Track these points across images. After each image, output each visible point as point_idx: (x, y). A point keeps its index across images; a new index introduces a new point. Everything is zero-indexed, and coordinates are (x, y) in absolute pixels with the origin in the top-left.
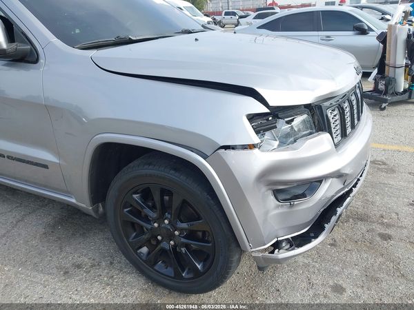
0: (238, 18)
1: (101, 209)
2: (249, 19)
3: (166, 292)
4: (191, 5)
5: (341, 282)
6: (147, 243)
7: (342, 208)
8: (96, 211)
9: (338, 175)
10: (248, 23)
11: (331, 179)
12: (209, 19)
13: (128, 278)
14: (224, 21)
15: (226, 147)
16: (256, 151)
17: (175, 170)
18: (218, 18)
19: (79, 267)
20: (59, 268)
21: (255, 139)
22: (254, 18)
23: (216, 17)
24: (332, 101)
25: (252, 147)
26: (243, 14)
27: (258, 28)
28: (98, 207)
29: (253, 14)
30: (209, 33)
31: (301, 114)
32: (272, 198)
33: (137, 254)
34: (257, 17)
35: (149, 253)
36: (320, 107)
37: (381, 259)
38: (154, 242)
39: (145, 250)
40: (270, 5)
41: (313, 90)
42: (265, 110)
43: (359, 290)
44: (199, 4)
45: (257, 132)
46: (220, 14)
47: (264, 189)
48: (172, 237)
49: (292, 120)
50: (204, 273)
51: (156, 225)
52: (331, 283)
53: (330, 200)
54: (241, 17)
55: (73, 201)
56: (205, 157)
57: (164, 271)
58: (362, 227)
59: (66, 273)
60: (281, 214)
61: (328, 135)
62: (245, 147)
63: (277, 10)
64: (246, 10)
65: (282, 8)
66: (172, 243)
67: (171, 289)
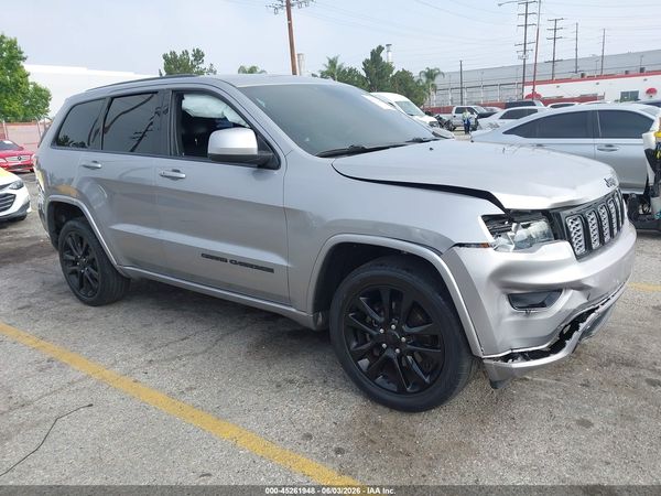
0: (476, 116)
1: (320, 319)
2: (494, 119)
3: (387, 410)
4: (407, 100)
5: (589, 418)
6: (368, 354)
7: (585, 324)
8: (315, 319)
9: (578, 286)
10: (491, 125)
11: (572, 291)
12: (433, 119)
13: (344, 395)
14: (454, 122)
15: (461, 245)
16: (490, 249)
17: (408, 270)
18: (445, 117)
19: (291, 382)
20: (271, 382)
21: (490, 239)
22: (501, 118)
23: (443, 116)
24: (574, 210)
25: (486, 245)
26: (485, 111)
27: (505, 133)
28: (318, 316)
29: (502, 112)
30: (442, 141)
31: (538, 220)
32: (507, 303)
33: (357, 365)
34: (505, 117)
35: (370, 366)
36: (558, 215)
37: (644, 403)
38: (376, 353)
39: (364, 363)
40: (528, 97)
41: (549, 197)
42: (500, 212)
43: (610, 427)
44: (416, 97)
45: (492, 234)
46: (448, 110)
47: (497, 291)
48: (397, 344)
49: (528, 225)
50: (430, 385)
51: (382, 331)
52: (577, 417)
53: (572, 314)
54: (482, 116)
55: (293, 310)
56: (439, 254)
57: (386, 385)
58: (627, 372)
59: (278, 386)
60: (516, 322)
61: (567, 243)
62: (478, 245)
63: (539, 106)
64: (490, 105)
65: (546, 102)
66: (397, 350)
67: (393, 406)
